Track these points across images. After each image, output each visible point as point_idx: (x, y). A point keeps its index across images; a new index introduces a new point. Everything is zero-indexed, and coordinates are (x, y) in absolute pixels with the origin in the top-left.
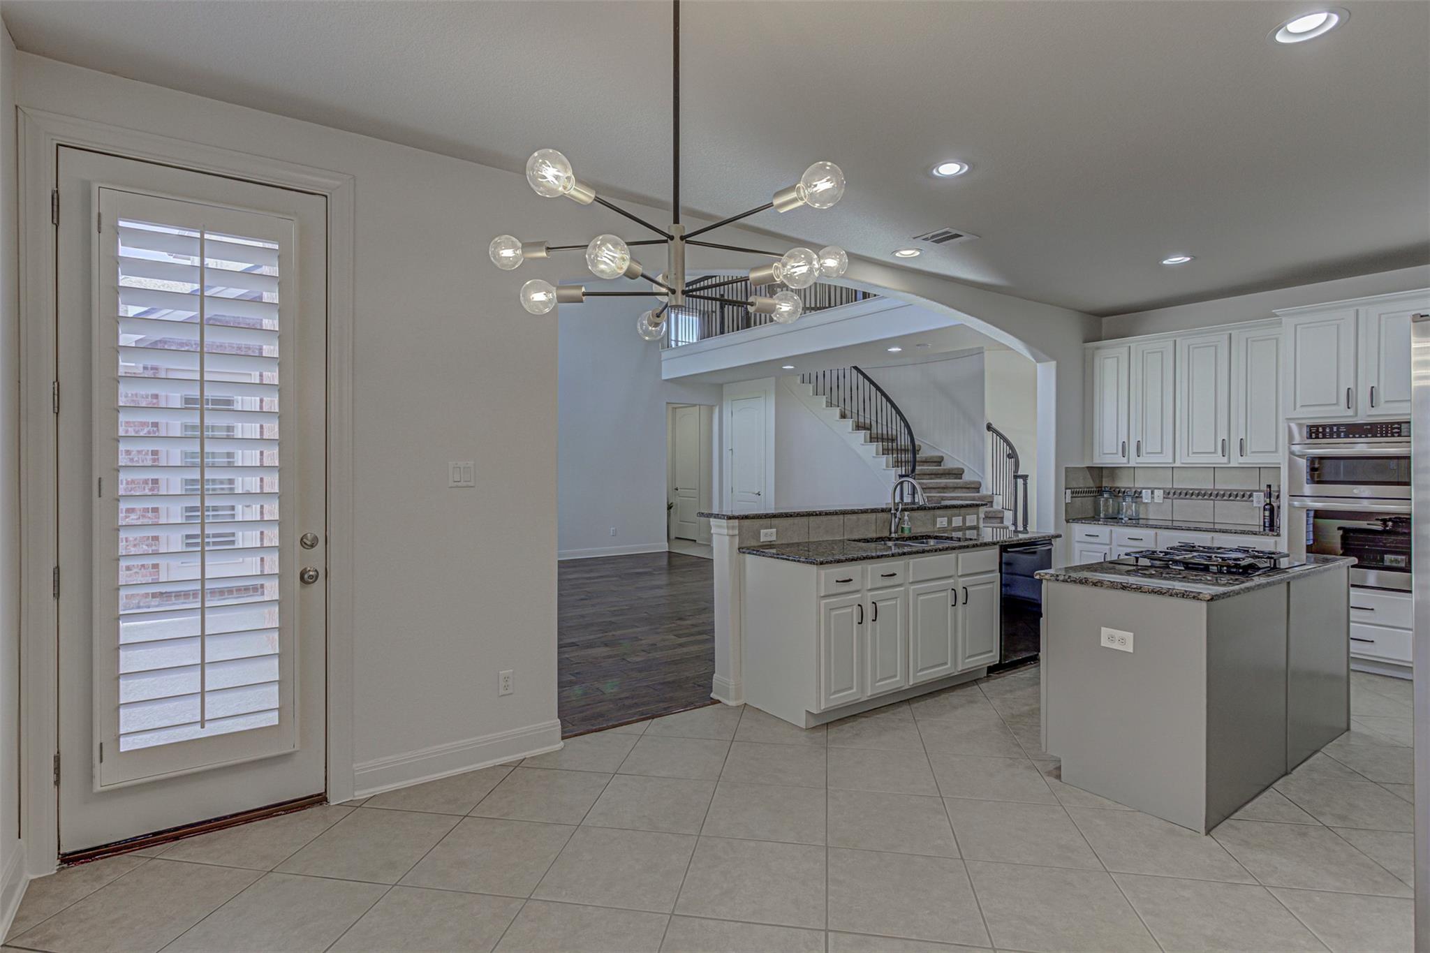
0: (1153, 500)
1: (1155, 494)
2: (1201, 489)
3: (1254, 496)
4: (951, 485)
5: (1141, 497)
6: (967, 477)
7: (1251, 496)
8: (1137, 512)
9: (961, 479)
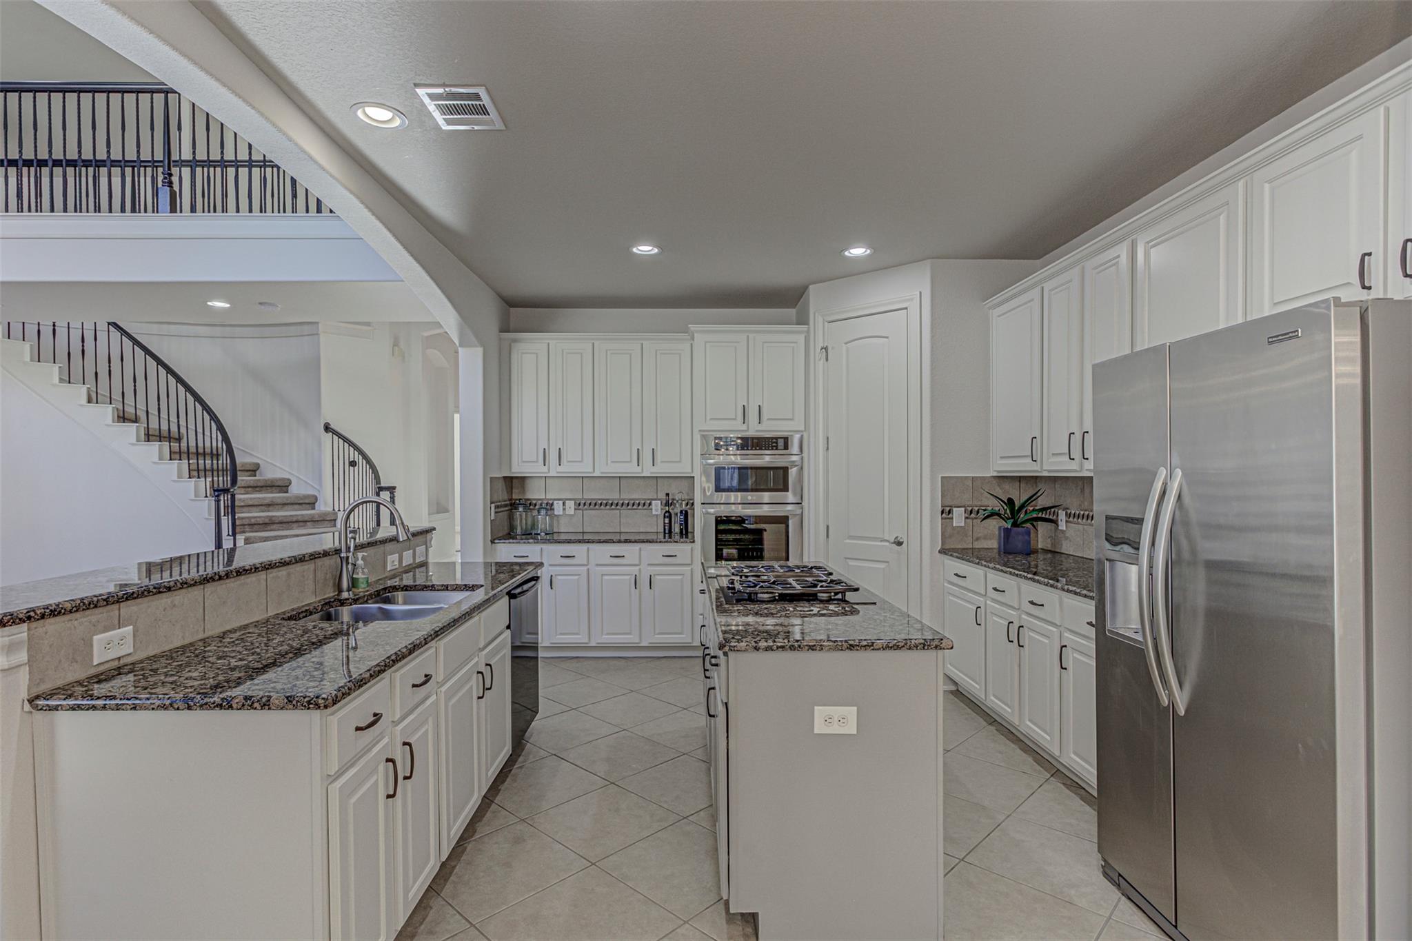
0: (565, 511)
1: (567, 504)
2: (608, 499)
3: (653, 504)
4: (279, 501)
5: (553, 509)
6: (296, 490)
7: (650, 504)
8: (551, 525)
9: (287, 492)
